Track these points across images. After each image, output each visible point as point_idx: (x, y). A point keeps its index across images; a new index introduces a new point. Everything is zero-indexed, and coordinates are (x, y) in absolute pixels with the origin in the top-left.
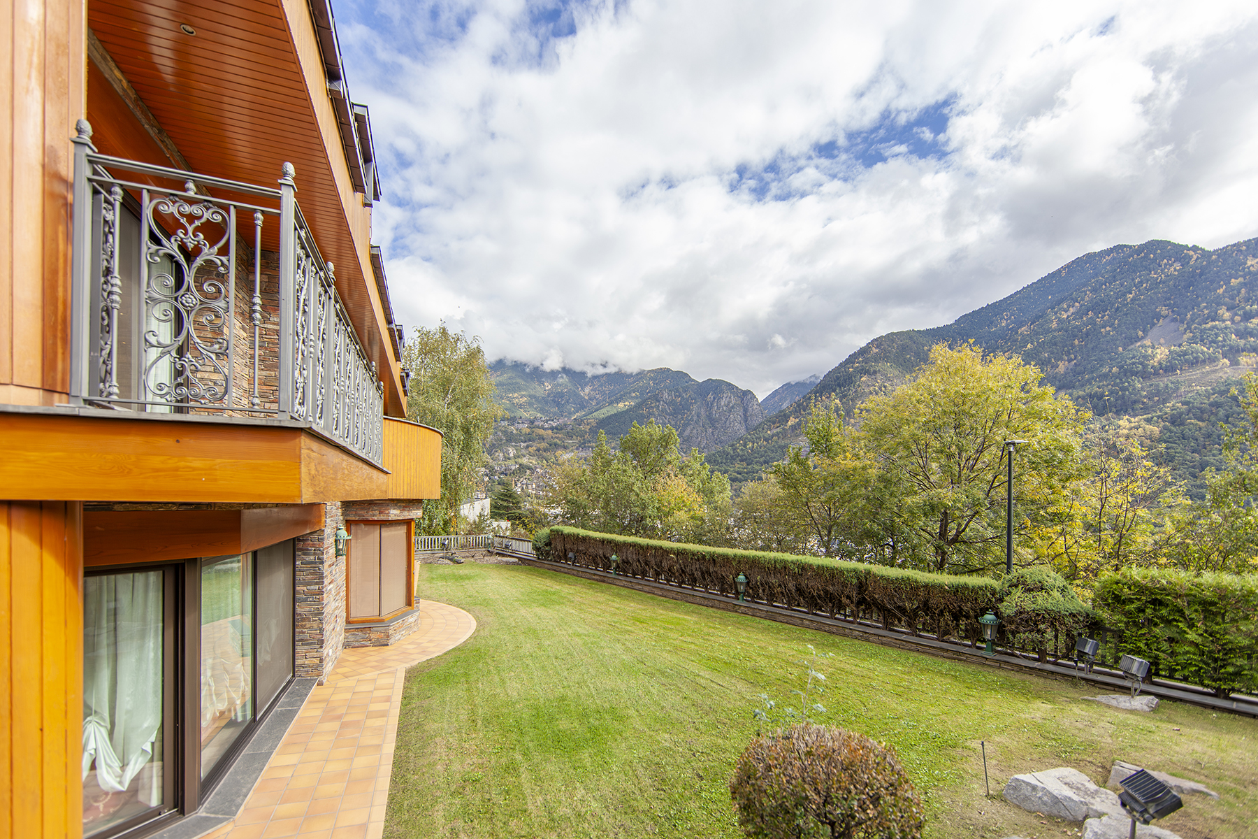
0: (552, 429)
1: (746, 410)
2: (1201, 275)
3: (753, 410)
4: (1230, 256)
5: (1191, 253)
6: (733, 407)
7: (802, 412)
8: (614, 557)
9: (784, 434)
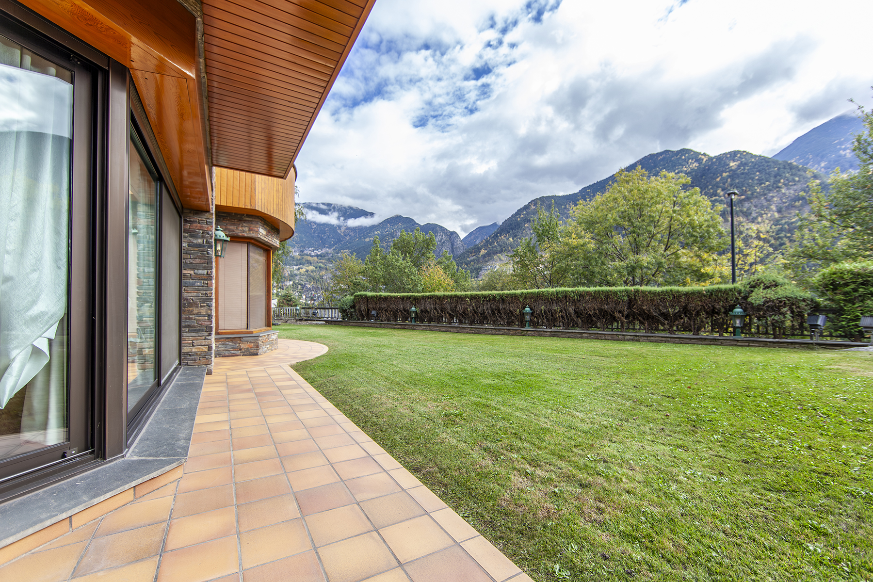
0: (317, 256)
1: (452, 245)
2: (709, 169)
3: (457, 244)
4: (722, 160)
5: (703, 157)
6: (444, 242)
7: (489, 246)
8: (413, 309)
9: (478, 261)
